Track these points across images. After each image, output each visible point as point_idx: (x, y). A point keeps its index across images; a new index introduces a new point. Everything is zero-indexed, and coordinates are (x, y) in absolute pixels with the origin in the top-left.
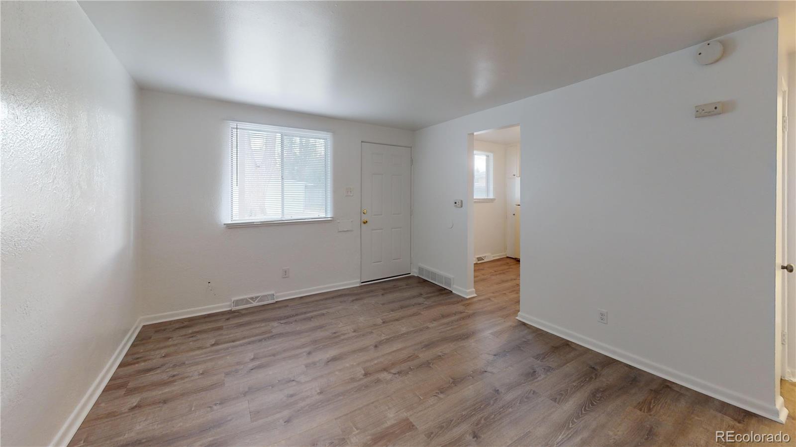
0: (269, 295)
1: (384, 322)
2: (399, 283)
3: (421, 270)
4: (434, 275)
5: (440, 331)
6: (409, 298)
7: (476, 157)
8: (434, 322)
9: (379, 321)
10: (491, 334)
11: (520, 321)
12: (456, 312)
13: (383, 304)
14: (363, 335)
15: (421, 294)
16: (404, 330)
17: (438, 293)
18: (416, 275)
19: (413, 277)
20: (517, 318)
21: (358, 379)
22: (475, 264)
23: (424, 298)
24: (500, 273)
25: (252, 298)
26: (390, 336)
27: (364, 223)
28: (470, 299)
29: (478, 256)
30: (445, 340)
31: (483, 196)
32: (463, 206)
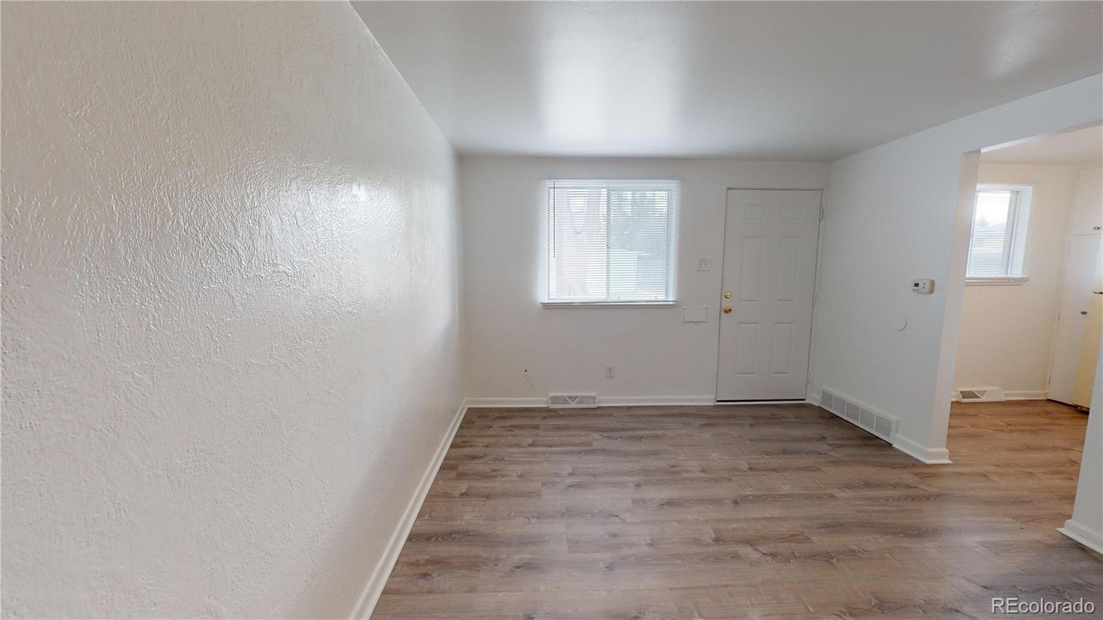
0: (590, 397)
1: (751, 469)
2: (782, 413)
3: (826, 396)
4: (854, 409)
5: (858, 508)
6: (796, 440)
7: (980, 195)
8: (847, 490)
9: (743, 465)
10: (982, 544)
11: (1070, 539)
12: (897, 483)
13: (751, 440)
14: (717, 480)
15: (824, 438)
16: (786, 489)
17: (860, 442)
18: (817, 405)
19: (811, 406)
20: (1062, 530)
21: (704, 543)
22: (952, 403)
23: (830, 445)
24: (1023, 431)
25: (570, 397)
26: (761, 493)
27: (726, 312)
28: (933, 465)
29: (965, 390)
30: (866, 526)
31: (996, 273)
32: (935, 292)
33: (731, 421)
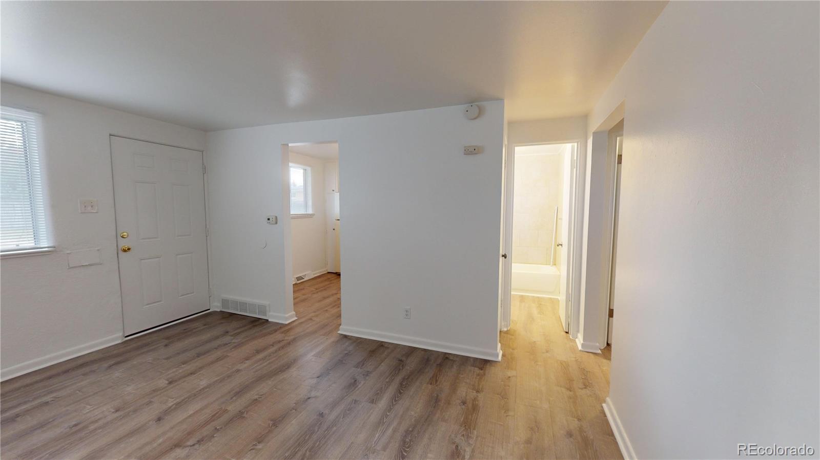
1: (170, 383)
3: (225, 302)
4: (243, 305)
5: (254, 370)
6: (209, 341)
7: (292, 169)
8: (247, 362)
9: (162, 383)
10: (314, 356)
11: (342, 334)
12: (273, 343)
13: (167, 359)
14: (135, 411)
15: (227, 332)
16: (204, 383)
17: (251, 326)
18: (219, 310)
19: (214, 313)
20: (338, 332)
22: (294, 285)
23: (232, 336)
24: (322, 290)
26: (183, 398)
27: (125, 251)
28: (289, 323)
29: (298, 276)
30: (260, 379)
31: (301, 211)
32: (278, 223)
33: (145, 350)
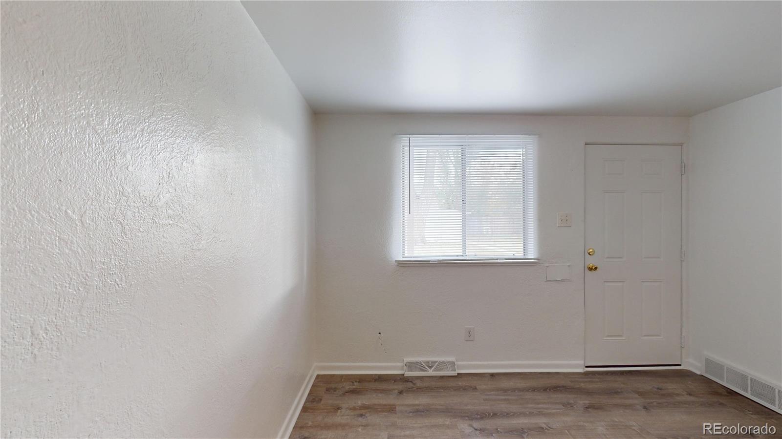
0: (448, 362)
18: (698, 373)
25: (427, 363)
27: (590, 269)
